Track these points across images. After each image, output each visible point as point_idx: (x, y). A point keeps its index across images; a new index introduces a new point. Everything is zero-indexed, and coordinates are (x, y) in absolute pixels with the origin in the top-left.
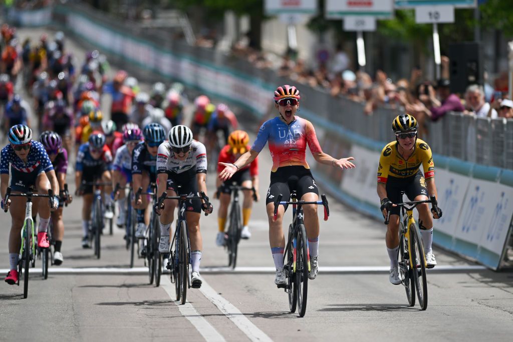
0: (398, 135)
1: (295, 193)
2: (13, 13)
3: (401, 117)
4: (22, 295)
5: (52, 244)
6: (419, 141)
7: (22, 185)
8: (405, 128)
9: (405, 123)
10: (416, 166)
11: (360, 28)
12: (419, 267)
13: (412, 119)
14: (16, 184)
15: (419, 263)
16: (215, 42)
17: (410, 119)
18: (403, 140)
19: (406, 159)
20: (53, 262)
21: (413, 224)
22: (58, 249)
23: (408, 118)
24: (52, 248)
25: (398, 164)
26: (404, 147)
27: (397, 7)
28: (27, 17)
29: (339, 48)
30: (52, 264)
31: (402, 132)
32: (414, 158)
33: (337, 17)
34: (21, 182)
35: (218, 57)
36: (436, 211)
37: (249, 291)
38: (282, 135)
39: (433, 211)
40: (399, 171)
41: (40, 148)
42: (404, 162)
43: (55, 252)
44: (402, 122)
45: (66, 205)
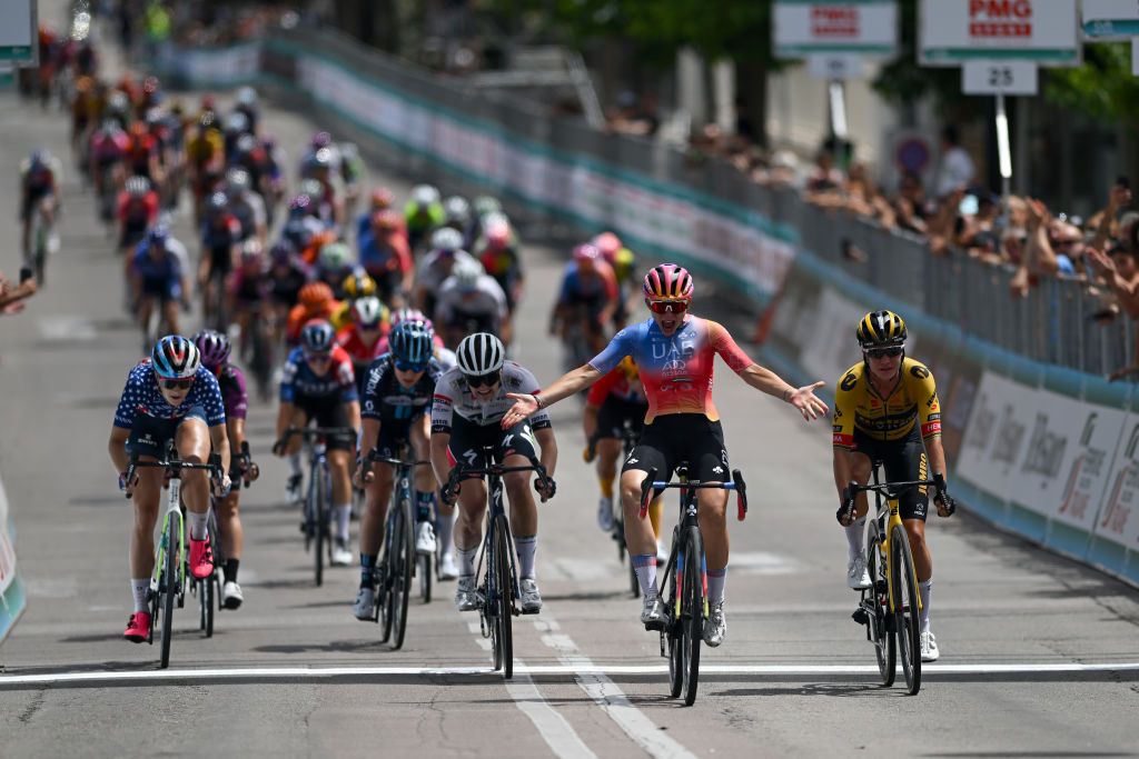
0: (867, 350)
1: (684, 466)
2: (168, 55)
3: (874, 317)
4: (158, 661)
5: (220, 565)
6: (909, 362)
7: (151, 443)
8: (882, 338)
9: (882, 327)
10: (904, 412)
11: (1000, 90)
12: (907, 609)
13: (897, 320)
14: (140, 440)
15: (906, 603)
16: (655, 126)
17: (893, 321)
18: (878, 361)
19: (885, 398)
20: (223, 603)
21: (897, 526)
22: (231, 576)
23: (887, 319)
24: (220, 572)
25: (870, 406)
26: (879, 375)
27: (1087, 37)
28: (202, 66)
29: (951, 138)
30: (221, 607)
31: (875, 345)
32: (901, 395)
33: (945, 61)
34: (148, 436)
35: (660, 157)
36: (942, 502)
37: (732, 721)
38: (659, 353)
39: (938, 502)
40: (871, 420)
41: (209, 378)
42: (881, 404)
43: (225, 583)
44: (876, 325)
45: (247, 484)
